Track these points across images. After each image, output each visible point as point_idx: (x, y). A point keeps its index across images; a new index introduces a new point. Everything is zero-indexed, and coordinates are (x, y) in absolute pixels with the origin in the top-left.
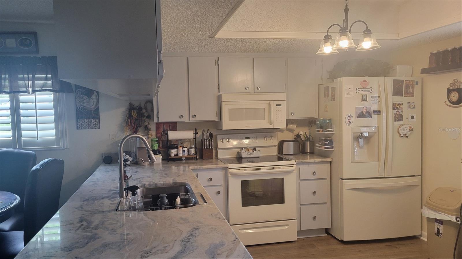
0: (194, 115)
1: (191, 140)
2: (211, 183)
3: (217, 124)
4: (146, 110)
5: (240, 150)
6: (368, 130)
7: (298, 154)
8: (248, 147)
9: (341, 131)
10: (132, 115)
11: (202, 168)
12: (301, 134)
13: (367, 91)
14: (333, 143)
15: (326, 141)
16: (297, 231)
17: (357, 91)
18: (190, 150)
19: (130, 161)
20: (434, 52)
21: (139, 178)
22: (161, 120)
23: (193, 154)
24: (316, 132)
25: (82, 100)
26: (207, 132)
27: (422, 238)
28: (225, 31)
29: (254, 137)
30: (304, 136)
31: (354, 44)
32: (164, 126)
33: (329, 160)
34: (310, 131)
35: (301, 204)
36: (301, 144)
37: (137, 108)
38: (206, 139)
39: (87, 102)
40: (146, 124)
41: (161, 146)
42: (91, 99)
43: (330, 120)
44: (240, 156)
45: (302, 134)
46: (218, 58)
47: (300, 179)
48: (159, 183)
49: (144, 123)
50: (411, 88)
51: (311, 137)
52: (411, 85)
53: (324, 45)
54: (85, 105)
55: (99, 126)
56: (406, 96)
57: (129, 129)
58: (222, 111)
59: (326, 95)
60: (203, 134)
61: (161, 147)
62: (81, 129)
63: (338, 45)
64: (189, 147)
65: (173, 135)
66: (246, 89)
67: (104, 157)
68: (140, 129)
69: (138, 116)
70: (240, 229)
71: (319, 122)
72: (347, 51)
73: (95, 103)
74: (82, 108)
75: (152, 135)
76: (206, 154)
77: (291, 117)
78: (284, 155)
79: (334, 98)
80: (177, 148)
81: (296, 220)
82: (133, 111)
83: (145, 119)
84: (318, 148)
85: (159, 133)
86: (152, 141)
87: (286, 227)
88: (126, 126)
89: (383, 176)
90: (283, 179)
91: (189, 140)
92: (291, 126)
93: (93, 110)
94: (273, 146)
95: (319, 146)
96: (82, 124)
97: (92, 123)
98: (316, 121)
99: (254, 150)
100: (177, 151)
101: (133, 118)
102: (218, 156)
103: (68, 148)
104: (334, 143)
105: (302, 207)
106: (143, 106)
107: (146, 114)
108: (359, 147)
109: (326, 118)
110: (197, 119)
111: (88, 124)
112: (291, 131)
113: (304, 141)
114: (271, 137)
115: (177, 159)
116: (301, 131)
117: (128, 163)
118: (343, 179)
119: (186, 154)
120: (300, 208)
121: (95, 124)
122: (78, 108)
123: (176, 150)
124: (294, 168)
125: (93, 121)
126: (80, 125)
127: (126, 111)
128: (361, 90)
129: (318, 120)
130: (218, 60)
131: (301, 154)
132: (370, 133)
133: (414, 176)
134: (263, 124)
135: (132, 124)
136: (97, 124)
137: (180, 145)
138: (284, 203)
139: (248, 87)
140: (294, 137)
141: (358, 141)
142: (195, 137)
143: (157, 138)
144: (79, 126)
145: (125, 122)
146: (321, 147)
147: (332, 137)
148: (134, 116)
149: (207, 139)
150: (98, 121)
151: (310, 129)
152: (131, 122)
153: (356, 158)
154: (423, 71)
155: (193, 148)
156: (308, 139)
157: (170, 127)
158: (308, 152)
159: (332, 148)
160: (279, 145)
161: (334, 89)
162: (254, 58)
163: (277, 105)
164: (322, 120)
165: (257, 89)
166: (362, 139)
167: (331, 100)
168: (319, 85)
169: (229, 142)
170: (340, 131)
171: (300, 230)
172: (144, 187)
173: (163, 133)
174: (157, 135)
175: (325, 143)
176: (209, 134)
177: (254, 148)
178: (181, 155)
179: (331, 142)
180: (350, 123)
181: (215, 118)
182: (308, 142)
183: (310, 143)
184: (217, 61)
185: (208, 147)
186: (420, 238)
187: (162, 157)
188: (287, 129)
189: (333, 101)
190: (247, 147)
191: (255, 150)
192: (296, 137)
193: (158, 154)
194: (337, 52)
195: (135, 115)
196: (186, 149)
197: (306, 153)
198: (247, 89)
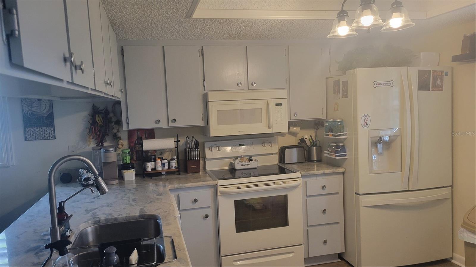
0: (174, 119)
1: (173, 150)
2: (197, 205)
3: (204, 130)
4: (114, 114)
5: (234, 160)
6: (389, 133)
7: (303, 162)
8: (243, 156)
9: (356, 134)
10: (97, 121)
11: (184, 186)
12: (306, 139)
13: (387, 85)
14: (346, 151)
15: (338, 147)
16: (305, 258)
17: (375, 85)
18: (170, 162)
19: (92, 180)
20: (469, 35)
21: (96, 209)
22: (131, 127)
23: (175, 167)
24: (324, 136)
25: (29, 103)
26: (192, 140)
27: (453, 261)
28: (206, 9)
29: (250, 144)
30: (309, 140)
31: (381, 20)
32: (138, 133)
33: (341, 170)
34: (316, 135)
35: (308, 225)
36: (306, 150)
37: (103, 111)
38: (190, 147)
39: (37, 106)
40: (115, 131)
41: (135, 158)
42: (42, 102)
43: (341, 122)
44: (233, 167)
45: (308, 139)
46: (202, 47)
47: (307, 195)
48: (120, 216)
49: (112, 131)
50: (439, 80)
51: (317, 141)
52: (439, 76)
53: (337, 25)
54: (34, 109)
55: (55, 136)
56: (434, 90)
57: (93, 139)
58: (209, 114)
59: (337, 91)
60: (186, 142)
61: (135, 160)
62: (31, 140)
63: (358, 22)
64: (170, 158)
65: (148, 145)
66: (238, 85)
67: (61, 175)
68: (107, 138)
69: (103, 121)
70: (234, 261)
71: (327, 124)
72: (370, 32)
73: (48, 106)
74: (31, 113)
75: (123, 145)
76: (191, 167)
77: (293, 118)
78: (287, 164)
79: (347, 95)
80: (155, 160)
81: (303, 246)
82: (97, 116)
83: (114, 125)
84: (326, 155)
85: (133, 142)
86: (122, 152)
87: (291, 255)
88: (89, 135)
89: (408, 189)
90: (286, 196)
91: (170, 150)
92: (294, 129)
93: (46, 115)
94: (273, 154)
95: (328, 153)
96: (32, 133)
97: (44, 132)
98: (324, 123)
99: (250, 159)
100: (155, 164)
101: (98, 124)
102: (207, 168)
103: (14, 165)
104: (347, 149)
105: (310, 229)
106: (110, 108)
107: (114, 119)
108: (378, 154)
109: (337, 119)
110: (179, 124)
111: (40, 133)
112: (294, 134)
113: (310, 147)
114: (271, 142)
115: (155, 175)
116: (306, 135)
117: (90, 182)
118: (360, 195)
119: (166, 168)
120: (308, 230)
121: (49, 133)
122: (25, 113)
123: (153, 163)
124: (299, 182)
125: (46, 130)
126: (28, 135)
127: (89, 116)
128: (380, 84)
129: (326, 122)
130: (202, 50)
131: (306, 162)
132: (391, 137)
133: (444, 187)
134: (260, 128)
135: (97, 132)
136: (51, 133)
137: (159, 157)
138: (288, 226)
139: (241, 83)
140: (298, 142)
141: (377, 147)
142: (177, 146)
143: (129, 148)
144: (28, 137)
145: (88, 130)
146: (331, 154)
147: (345, 142)
148: (98, 122)
149: (192, 148)
150: (52, 129)
151: (316, 132)
152: (95, 129)
153: (375, 168)
154: (455, 59)
155: (175, 160)
156: (314, 144)
157: (145, 134)
158: (315, 160)
159: (345, 155)
160: (280, 151)
161: (345, 83)
162: (247, 47)
163: (277, 105)
164: (331, 121)
165: (252, 84)
166: (381, 144)
167: (342, 97)
168: (326, 78)
169: (219, 150)
170: (354, 135)
171: (308, 257)
172: (99, 223)
173: (136, 142)
174: (129, 144)
175: (337, 149)
176: (195, 142)
177: (250, 157)
178: (160, 168)
179: (343, 149)
180: (367, 125)
181: (200, 122)
182: (315, 148)
183: (316, 149)
184: (200, 51)
185: (193, 158)
186: (450, 261)
187: (135, 173)
188: (290, 133)
189: (345, 98)
190: (241, 156)
191: (252, 160)
192: (300, 142)
193: (130, 169)
194: (355, 33)
195: (100, 120)
196: (166, 161)
197: (313, 161)
198: (240, 85)
